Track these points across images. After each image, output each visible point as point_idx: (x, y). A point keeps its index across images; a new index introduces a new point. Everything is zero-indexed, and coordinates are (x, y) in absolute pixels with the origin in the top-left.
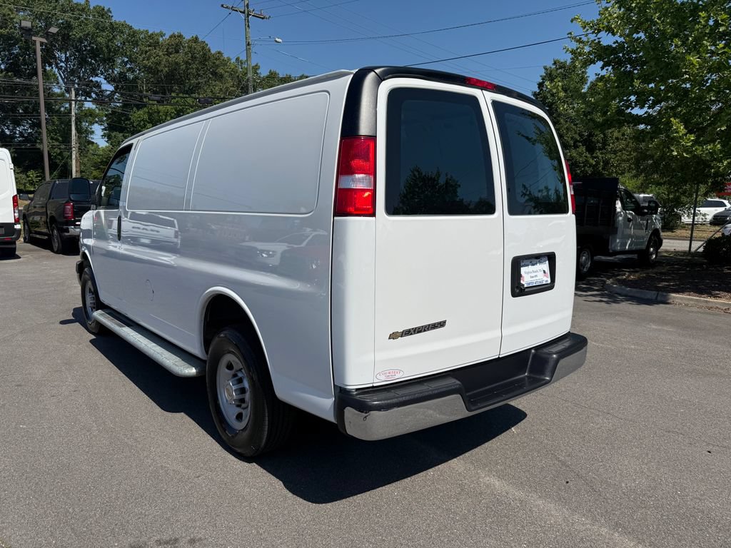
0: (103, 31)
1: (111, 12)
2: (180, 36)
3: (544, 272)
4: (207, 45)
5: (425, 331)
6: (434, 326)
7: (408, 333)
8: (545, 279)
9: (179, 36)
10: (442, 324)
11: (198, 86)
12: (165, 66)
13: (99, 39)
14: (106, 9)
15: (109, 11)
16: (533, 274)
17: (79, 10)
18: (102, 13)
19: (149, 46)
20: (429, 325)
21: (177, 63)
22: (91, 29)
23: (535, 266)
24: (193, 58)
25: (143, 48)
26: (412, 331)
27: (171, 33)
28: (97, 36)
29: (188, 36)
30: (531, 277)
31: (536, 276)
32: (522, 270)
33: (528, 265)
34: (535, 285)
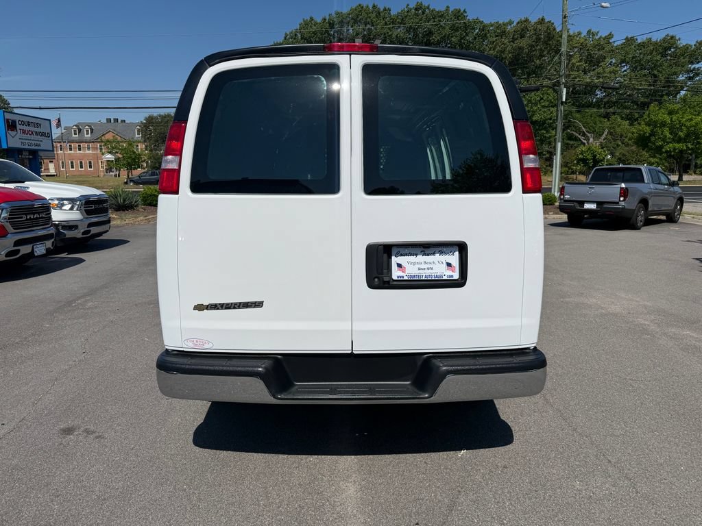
0: (457, 30)
1: (466, 12)
2: (527, 20)
4: (553, 24)
5: (234, 308)
6: (247, 305)
7: (214, 307)
8: (449, 273)
9: (525, 21)
10: (259, 304)
11: (540, 67)
12: (509, 53)
13: (452, 39)
14: (462, 11)
15: (465, 11)
16: (425, 267)
17: (439, 17)
18: (459, 15)
19: (497, 36)
20: (240, 303)
21: (520, 48)
22: (447, 31)
23: (431, 257)
24: (538, 39)
25: (491, 39)
26: (219, 306)
27: (518, 20)
28: (452, 37)
29: (534, 19)
30: (419, 269)
31: (428, 269)
32: (395, 260)
33: (416, 255)
34: (424, 278)
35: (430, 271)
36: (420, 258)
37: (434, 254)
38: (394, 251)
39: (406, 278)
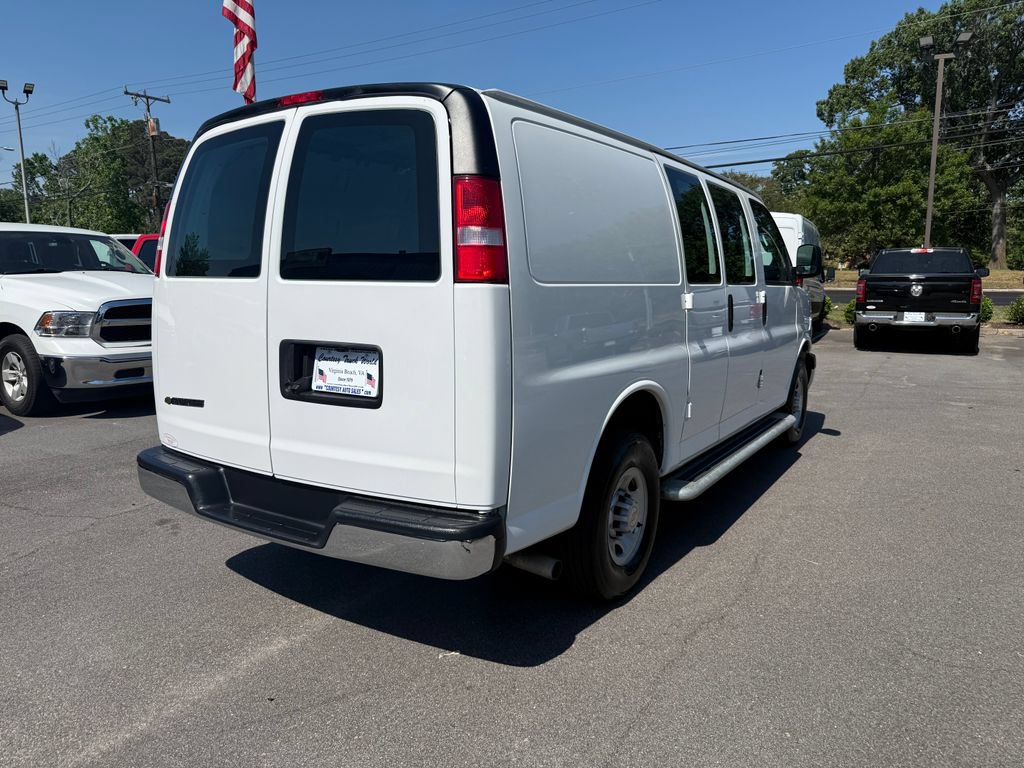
3: (369, 377)
5: (187, 405)
6: (194, 403)
7: (175, 401)
8: (368, 388)
10: (199, 404)
16: (343, 376)
23: (353, 364)
26: (178, 401)
30: (340, 379)
31: (349, 380)
32: (319, 365)
33: (339, 360)
34: (341, 392)
35: (350, 383)
36: (343, 365)
37: (356, 361)
38: (319, 352)
39: (324, 389)
